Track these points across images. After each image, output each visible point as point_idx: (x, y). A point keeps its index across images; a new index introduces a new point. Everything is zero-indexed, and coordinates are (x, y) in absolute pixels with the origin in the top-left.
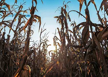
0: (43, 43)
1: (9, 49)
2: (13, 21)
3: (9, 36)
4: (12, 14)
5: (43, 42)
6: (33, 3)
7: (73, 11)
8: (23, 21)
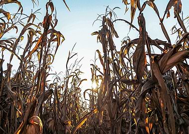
0: (72, 77)
1: (10, 88)
2: (18, 40)
3: (10, 66)
4: (16, 27)
5: (72, 74)
6: (47, 9)
7: (119, 20)
8: (37, 40)
